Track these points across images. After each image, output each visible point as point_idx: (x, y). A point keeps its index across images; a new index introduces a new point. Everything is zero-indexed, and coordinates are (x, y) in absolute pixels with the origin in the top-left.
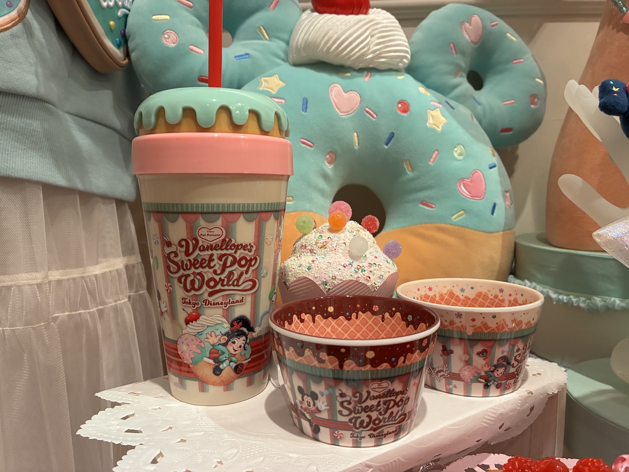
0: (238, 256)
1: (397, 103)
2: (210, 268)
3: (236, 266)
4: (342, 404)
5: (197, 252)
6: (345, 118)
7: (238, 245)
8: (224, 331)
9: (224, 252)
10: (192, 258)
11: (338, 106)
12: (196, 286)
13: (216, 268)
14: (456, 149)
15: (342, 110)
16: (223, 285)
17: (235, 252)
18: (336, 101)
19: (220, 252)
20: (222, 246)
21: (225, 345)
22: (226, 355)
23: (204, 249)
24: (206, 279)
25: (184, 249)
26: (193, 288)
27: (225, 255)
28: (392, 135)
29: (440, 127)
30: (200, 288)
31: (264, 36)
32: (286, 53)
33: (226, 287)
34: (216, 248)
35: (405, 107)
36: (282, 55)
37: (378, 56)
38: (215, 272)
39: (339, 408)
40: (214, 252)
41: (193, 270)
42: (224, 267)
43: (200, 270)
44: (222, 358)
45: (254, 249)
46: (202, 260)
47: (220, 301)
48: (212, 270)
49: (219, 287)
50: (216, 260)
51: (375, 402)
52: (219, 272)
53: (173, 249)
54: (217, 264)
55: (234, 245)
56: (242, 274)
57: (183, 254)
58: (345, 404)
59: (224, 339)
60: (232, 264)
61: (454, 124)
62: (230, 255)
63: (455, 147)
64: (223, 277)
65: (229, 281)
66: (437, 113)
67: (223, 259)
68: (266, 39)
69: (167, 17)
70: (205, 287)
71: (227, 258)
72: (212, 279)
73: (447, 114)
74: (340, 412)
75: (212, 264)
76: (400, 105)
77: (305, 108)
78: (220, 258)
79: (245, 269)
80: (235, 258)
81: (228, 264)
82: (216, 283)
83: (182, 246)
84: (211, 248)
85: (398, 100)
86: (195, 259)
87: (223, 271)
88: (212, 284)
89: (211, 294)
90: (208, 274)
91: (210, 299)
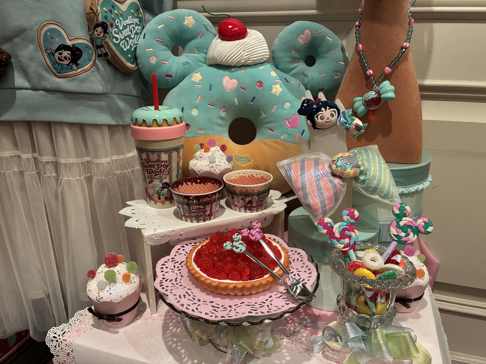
0: (162, 164)
1: (257, 82)
2: (154, 168)
3: (162, 167)
4: (186, 210)
5: (150, 163)
6: (230, 92)
7: (162, 161)
8: (160, 187)
9: (158, 163)
10: (149, 164)
11: (226, 87)
12: (151, 173)
13: (156, 168)
14: (286, 104)
15: (228, 89)
16: (158, 173)
17: (162, 163)
18: (225, 84)
19: (157, 163)
20: (157, 161)
21: (161, 191)
22: (162, 194)
23: (152, 162)
24: (153, 171)
25: (146, 162)
26: (150, 173)
27: (158, 164)
28: (254, 98)
29: (278, 93)
30: (152, 173)
31: (196, 52)
32: (205, 59)
33: (160, 174)
34: (155, 162)
35: (260, 84)
36: (203, 60)
37: (248, 60)
38: (156, 169)
39: (185, 212)
40: (155, 163)
41: (149, 168)
42: (158, 168)
43: (151, 168)
44: (161, 194)
45: (168, 162)
46: (152, 165)
47: (158, 177)
48: (155, 168)
49: (157, 173)
50: (156, 166)
51: (195, 211)
52: (157, 169)
53: (143, 161)
54: (156, 167)
55: (161, 161)
56: (164, 170)
57: (146, 163)
58: (187, 211)
59: (161, 189)
60: (161, 167)
61: (286, 91)
62: (160, 164)
63: (285, 103)
64: (158, 170)
65: (160, 172)
66: (278, 86)
67: (158, 165)
68: (197, 53)
69: (152, 49)
70: (153, 173)
71: (159, 165)
72: (155, 171)
73: (283, 86)
74: (186, 213)
75: (155, 167)
76: (258, 84)
77: (210, 89)
78: (157, 165)
79: (165, 168)
80: (162, 165)
81: (160, 167)
82: (157, 172)
83: (146, 161)
84: (154, 162)
85: (257, 81)
86: (150, 165)
87: (158, 169)
88: (155, 172)
89: (155, 175)
90: (154, 170)
91: (155, 177)
